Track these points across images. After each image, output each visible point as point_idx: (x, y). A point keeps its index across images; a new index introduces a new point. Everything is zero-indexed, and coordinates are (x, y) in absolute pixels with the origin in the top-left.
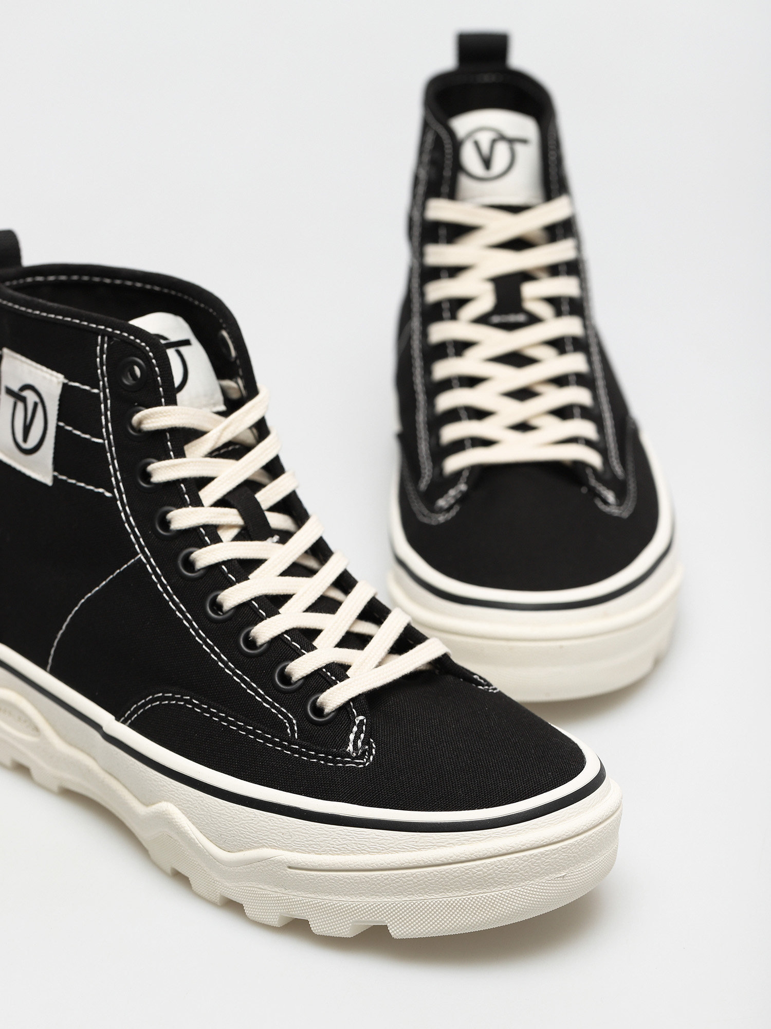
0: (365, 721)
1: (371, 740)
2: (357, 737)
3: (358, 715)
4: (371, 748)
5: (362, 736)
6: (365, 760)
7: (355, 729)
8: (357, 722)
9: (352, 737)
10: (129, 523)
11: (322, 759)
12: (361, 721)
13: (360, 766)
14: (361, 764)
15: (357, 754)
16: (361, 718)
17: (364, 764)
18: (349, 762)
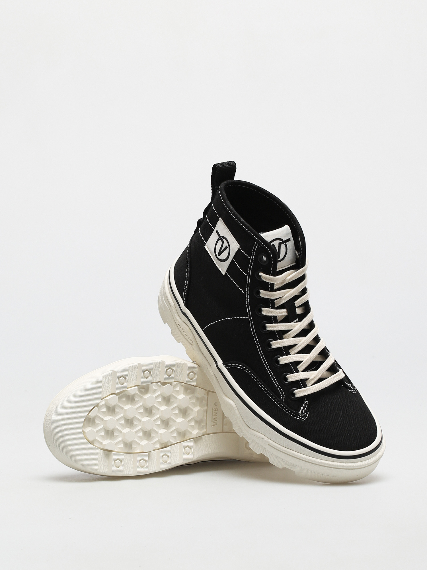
1: (308, 411)
3: (306, 400)
4: (307, 414)
5: (305, 409)
6: (304, 418)
7: (304, 405)
8: (305, 403)
9: (302, 408)
10: (248, 306)
11: (290, 413)
13: (301, 420)
14: (302, 419)
15: (302, 415)
16: (307, 402)
17: (303, 419)
18: (298, 417)
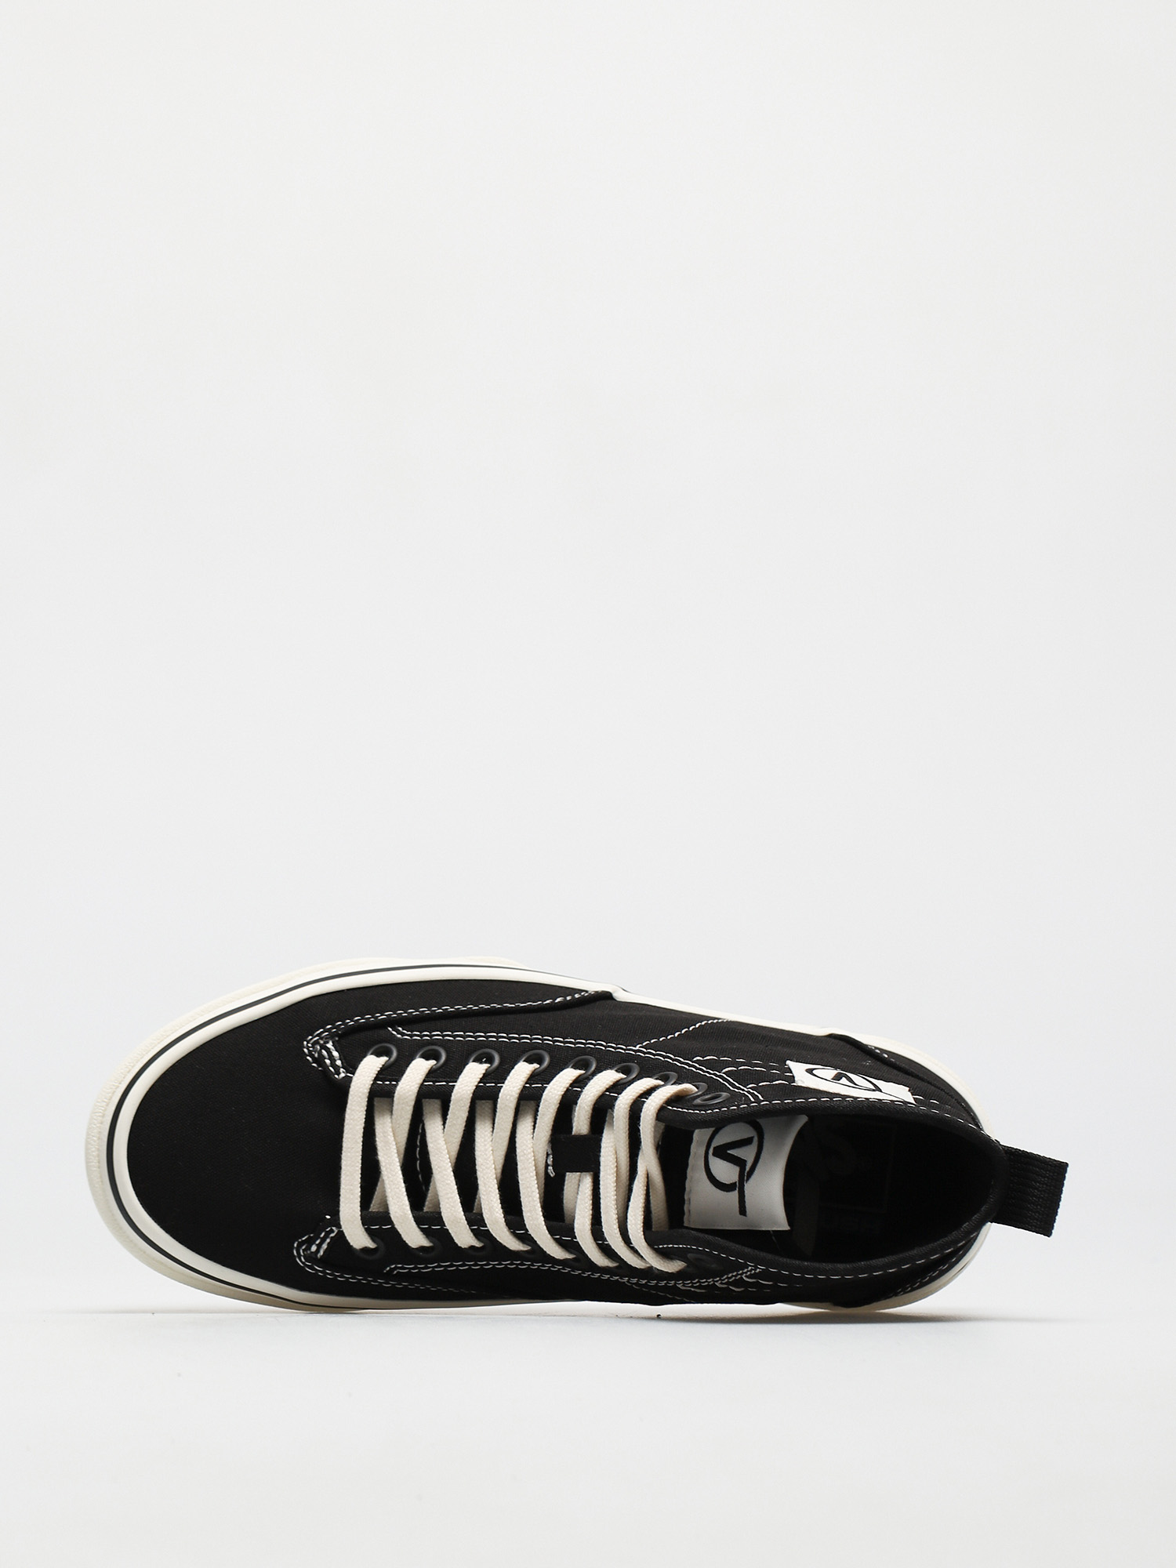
0: (336, 1076)
1: (320, 1067)
2: (331, 1057)
3: (343, 1074)
4: (312, 1060)
5: (328, 1063)
7: (339, 1063)
9: (336, 1054)
12: (340, 1073)
13: (310, 1036)
14: (311, 1039)
15: (320, 1044)
17: (308, 1041)
18: (322, 1033)
